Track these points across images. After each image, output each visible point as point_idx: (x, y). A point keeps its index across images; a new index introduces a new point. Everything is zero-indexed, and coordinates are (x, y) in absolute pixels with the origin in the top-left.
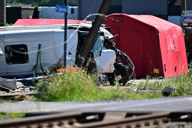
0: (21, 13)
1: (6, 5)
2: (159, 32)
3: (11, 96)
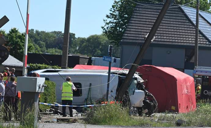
0: (79, 60)
1: (69, 54)
2: (177, 80)
3: (67, 119)
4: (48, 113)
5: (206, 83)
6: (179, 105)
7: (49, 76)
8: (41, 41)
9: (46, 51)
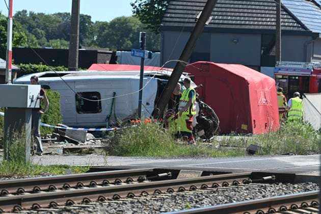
0: (97, 57)
4: (49, 140)
5: (294, 86)
6: (253, 122)
7: (49, 82)
8: (37, 29)
9: (47, 43)
